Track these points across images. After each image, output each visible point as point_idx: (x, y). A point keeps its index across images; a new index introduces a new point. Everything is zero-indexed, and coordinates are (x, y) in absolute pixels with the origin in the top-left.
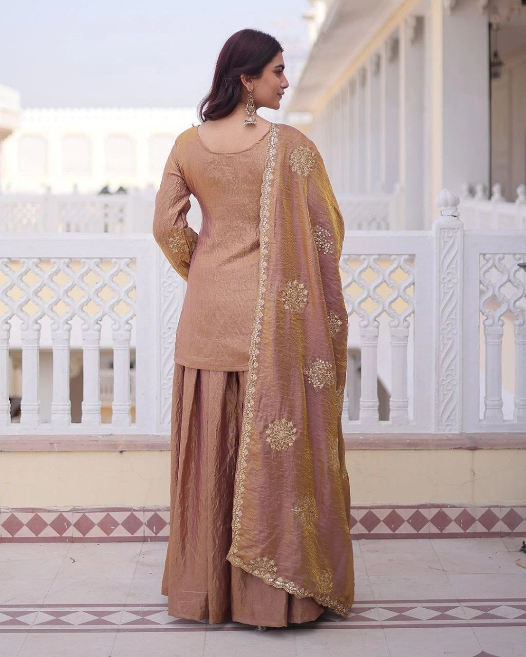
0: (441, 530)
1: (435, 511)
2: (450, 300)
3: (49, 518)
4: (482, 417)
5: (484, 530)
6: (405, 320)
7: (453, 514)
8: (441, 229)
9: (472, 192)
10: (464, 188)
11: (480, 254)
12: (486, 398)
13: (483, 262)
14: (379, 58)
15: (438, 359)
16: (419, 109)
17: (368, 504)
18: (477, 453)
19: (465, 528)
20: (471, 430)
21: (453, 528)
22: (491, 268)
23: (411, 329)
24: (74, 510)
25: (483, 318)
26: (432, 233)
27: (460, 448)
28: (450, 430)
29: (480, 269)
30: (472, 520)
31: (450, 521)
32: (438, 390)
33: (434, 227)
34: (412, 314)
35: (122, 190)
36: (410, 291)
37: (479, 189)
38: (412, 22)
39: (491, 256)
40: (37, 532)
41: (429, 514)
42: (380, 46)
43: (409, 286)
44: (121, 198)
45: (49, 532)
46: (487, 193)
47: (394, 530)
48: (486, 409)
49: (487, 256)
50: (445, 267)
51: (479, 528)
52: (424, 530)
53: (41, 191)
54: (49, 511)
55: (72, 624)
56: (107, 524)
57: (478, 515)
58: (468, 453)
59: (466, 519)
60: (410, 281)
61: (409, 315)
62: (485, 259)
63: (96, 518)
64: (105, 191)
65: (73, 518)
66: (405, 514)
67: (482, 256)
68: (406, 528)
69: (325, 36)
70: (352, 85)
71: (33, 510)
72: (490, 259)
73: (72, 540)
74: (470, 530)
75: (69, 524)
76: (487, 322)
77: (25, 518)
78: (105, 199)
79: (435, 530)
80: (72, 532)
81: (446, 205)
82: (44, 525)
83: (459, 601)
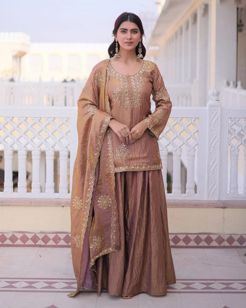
0: (209, 244)
1: (206, 236)
2: (214, 139)
3: (30, 236)
4: (228, 193)
5: (228, 245)
6: (194, 148)
7: (214, 237)
8: (211, 106)
9: (228, 84)
10: (225, 82)
11: (229, 118)
12: (230, 184)
13: (230, 121)
14: (188, 22)
15: (208, 166)
16: (205, 46)
17: (176, 232)
18: (226, 209)
19: (220, 244)
20: (223, 199)
21: (214, 244)
22: (234, 124)
23: (196, 152)
24: (41, 233)
25: (230, 147)
26: (207, 108)
27: (218, 207)
28: (214, 199)
29: (229, 125)
30: (223, 240)
31: (213, 240)
32: (208, 180)
33: (208, 105)
34: (197, 145)
35: (73, 80)
36: (196, 135)
37: (231, 83)
38: (203, 7)
39: (234, 119)
40: (24, 242)
41: (203, 237)
42: (189, 17)
43: (196, 132)
44: (72, 84)
45: (30, 242)
46: (235, 85)
47: (187, 244)
48: (230, 189)
49: (232, 119)
50: (212, 124)
51: (226, 244)
52: (201, 245)
54: (30, 233)
55: (37, 288)
56: (57, 239)
57: (226, 238)
58: (221, 210)
59: (220, 240)
60: (196, 130)
61: (196, 146)
62: (231, 120)
63: (51, 236)
64: (65, 81)
65: (41, 236)
66: (192, 237)
67: (229, 119)
68: (192, 243)
69: (164, 12)
70: (176, 34)
71: (23, 232)
72: (233, 120)
73: (40, 246)
74: (222, 245)
75: (39, 239)
76: (231, 150)
77: (19, 236)
78: (65, 84)
79: (206, 244)
80: (40, 242)
81: (214, 95)
82: (28, 239)
83: (215, 280)
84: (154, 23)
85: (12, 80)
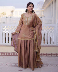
3: (15, 53)
14: (51, 4)
26: (56, 24)
41: (55, 54)
42: (51, 2)
53: (16, 17)
66: (53, 54)
68: (53, 55)
70: (48, 6)
84: (43, 4)
85: (11, 17)
